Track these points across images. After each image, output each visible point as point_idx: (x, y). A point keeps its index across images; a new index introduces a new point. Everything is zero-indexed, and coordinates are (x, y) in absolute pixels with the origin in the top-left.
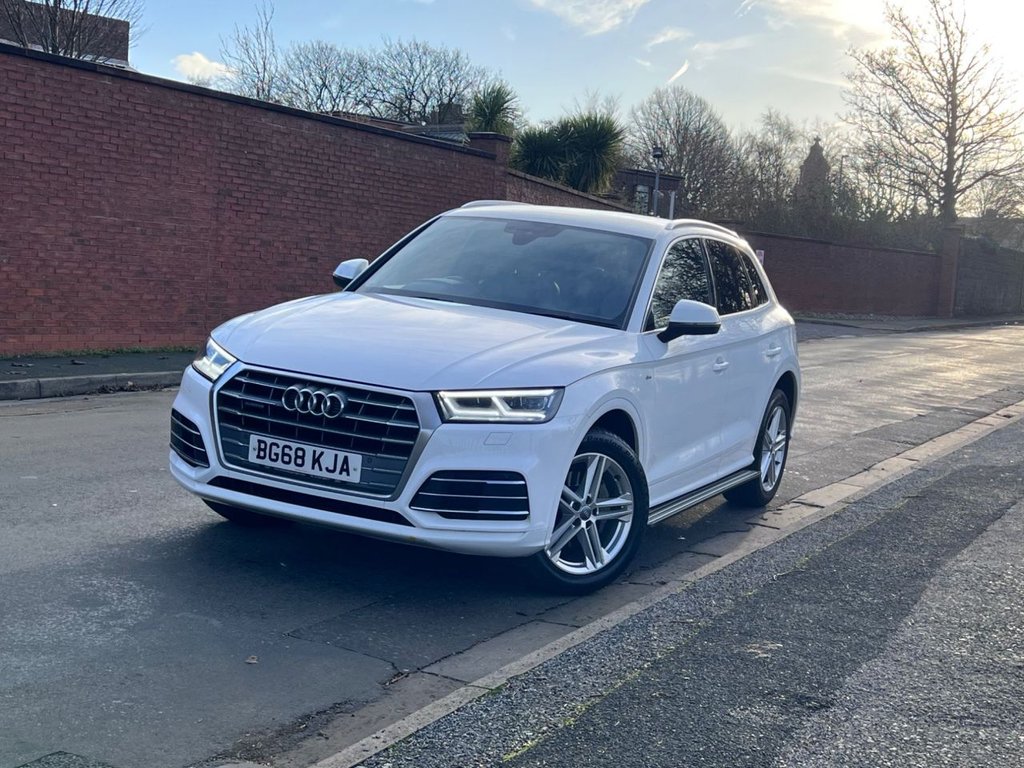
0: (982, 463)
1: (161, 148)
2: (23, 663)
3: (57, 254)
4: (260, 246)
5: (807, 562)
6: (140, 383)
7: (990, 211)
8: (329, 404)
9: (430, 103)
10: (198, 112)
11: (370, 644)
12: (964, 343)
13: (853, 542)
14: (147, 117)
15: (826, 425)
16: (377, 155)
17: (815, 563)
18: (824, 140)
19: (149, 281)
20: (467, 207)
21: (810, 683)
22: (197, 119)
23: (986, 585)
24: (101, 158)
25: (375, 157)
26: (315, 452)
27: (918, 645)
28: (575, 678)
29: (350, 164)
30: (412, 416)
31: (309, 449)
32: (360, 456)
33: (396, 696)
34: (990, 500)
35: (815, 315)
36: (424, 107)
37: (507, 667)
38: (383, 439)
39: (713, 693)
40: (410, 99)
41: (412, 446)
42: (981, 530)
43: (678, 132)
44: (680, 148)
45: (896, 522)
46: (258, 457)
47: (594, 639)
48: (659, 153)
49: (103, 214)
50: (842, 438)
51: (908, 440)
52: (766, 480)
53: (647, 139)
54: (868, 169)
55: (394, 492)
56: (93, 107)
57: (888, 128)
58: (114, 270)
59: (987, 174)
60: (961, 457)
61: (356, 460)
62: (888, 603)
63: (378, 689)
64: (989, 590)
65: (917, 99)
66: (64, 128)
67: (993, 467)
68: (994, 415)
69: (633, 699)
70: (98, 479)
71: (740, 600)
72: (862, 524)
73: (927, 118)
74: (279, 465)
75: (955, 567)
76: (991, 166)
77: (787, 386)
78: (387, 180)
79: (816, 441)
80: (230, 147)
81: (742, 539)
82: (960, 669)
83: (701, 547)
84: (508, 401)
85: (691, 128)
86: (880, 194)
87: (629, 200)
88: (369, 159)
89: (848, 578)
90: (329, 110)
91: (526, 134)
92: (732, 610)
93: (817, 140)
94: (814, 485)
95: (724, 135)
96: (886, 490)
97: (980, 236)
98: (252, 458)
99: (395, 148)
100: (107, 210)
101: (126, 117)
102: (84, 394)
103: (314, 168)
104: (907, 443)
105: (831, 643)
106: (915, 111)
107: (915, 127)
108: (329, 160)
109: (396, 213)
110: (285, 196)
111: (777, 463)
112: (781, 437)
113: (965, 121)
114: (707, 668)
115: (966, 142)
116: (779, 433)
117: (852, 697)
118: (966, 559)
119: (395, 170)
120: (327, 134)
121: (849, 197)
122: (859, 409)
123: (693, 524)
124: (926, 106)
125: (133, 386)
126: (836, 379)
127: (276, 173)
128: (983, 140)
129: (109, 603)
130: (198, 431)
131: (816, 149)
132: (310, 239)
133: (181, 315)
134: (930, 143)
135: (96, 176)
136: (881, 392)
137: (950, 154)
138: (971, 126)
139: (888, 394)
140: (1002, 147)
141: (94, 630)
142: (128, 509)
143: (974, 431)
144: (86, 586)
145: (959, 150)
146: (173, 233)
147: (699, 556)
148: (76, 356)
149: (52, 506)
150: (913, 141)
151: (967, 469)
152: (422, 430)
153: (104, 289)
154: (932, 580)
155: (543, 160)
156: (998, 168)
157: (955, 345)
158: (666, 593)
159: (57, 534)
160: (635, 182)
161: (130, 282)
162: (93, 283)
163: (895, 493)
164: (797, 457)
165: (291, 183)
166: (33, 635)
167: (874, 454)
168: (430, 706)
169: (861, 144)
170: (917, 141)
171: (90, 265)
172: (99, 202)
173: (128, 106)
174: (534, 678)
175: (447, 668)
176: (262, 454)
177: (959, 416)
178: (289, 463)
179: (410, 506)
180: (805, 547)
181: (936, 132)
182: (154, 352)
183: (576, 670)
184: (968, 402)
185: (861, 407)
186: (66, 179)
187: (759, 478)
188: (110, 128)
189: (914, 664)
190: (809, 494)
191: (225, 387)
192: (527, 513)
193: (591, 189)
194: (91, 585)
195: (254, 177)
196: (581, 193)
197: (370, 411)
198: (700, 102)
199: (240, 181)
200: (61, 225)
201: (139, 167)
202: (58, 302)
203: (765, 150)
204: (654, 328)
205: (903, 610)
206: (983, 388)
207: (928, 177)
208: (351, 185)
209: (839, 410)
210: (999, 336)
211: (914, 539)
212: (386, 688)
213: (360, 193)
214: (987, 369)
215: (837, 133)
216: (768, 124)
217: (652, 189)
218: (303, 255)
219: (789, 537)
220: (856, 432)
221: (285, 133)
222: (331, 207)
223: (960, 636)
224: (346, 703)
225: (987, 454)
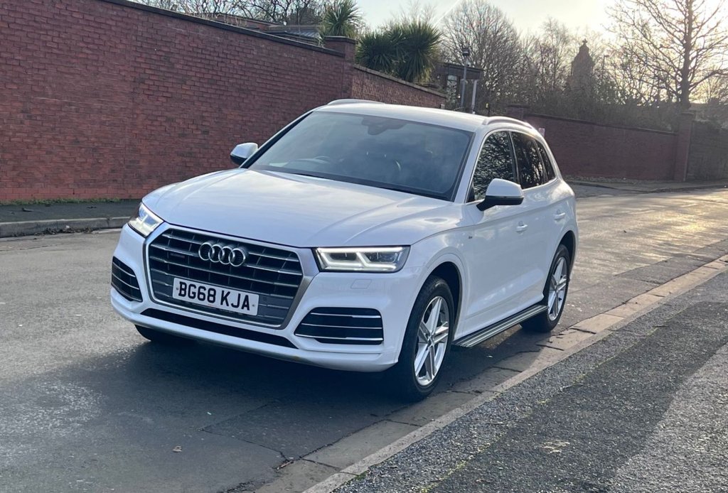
0: (711, 301)
1: (91, 46)
2: (8, 450)
3: (11, 127)
4: (165, 122)
5: (584, 377)
6: (75, 227)
7: (714, 99)
8: (234, 256)
9: (289, 8)
10: (120, 19)
11: (264, 438)
12: (694, 203)
13: (616, 362)
14: (81, 22)
15: (594, 268)
16: (255, 53)
17: (591, 378)
18: (591, 43)
19: (81, 148)
20: (334, 104)
21: (591, 473)
22: (120, 24)
23: (717, 397)
24: (45, 53)
25: (253, 54)
26: (223, 292)
27: (668, 444)
28: (419, 467)
29: (235, 60)
30: (297, 266)
31: (219, 290)
32: (258, 296)
33: (285, 478)
34: (718, 330)
35: (582, 178)
36: (286, 10)
37: (367, 459)
38: (276, 283)
39: (521, 481)
40: (275, 4)
41: (297, 289)
42: (711, 354)
43: (479, 34)
44: (481, 46)
45: (648, 346)
46: (180, 294)
47: (431, 437)
48: (466, 51)
49: (47, 96)
50: (606, 278)
51: (654, 280)
52: (551, 312)
53: (455, 39)
54: (624, 67)
55: (283, 323)
56: (40, 14)
57: (641, 36)
58: (55, 139)
59: (714, 73)
60: (695, 294)
61: (254, 298)
62: (646, 411)
63: (271, 473)
64: (719, 401)
65: (663, 14)
66: (18, 30)
67: (719, 303)
68: (718, 260)
69: (462, 484)
70: (52, 305)
71: (536, 406)
72: (623, 347)
73: (668, 28)
74: (196, 301)
75: (694, 383)
76: (718, 66)
77: (568, 242)
78: (262, 72)
79: (586, 280)
80: (144, 46)
81: (535, 358)
82: (701, 463)
83: (504, 364)
84: (368, 255)
85: (490, 31)
86: (632, 85)
87: (443, 88)
88: (249, 56)
89: (615, 390)
90: (212, 12)
91: (367, 36)
92: (532, 415)
93: (585, 42)
94: (586, 315)
95: (515, 37)
96: (640, 321)
97: (707, 120)
98: (176, 295)
99: (268, 48)
100: (50, 93)
101: (66, 22)
102: (33, 235)
103: (207, 62)
104: (654, 282)
105: (605, 442)
106: (661, 23)
107: (659, 35)
108: (218, 57)
109: (268, 98)
110: (185, 84)
111: (560, 299)
112: (563, 280)
113: (698, 32)
114: (515, 460)
115: (699, 48)
116: (561, 277)
117: (623, 484)
118: (701, 376)
119: (269, 65)
120: (218, 37)
121: (608, 87)
122: (617, 255)
123: (498, 346)
124: (669, 19)
125: (70, 229)
126: (601, 231)
127: (178, 66)
128: (711, 47)
129: (67, 404)
130: (134, 274)
131: (584, 49)
132: (203, 117)
133: (106, 174)
134: (672, 48)
135: (42, 67)
136: (634, 242)
137: (686, 57)
138: (704, 36)
139: (639, 243)
140: (725, 53)
141: (59, 424)
142: (76, 330)
143: (704, 273)
144: (50, 390)
145: (693, 54)
146: (100, 111)
147: (502, 371)
148: (26, 205)
149: (18, 326)
150: (658, 46)
151: (700, 305)
152: (304, 277)
153: (47, 154)
154: (677, 393)
155: (379, 57)
156: (723, 68)
157: (687, 204)
158: (482, 401)
159: (25, 349)
160: (447, 73)
161: (66, 148)
162: (39, 149)
163: (647, 322)
164: (573, 292)
165: (190, 73)
166: (13, 429)
167: (630, 292)
168: (313, 487)
169: (618, 47)
170: (662, 46)
171: (36, 135)
172: (44, 87)
173: (67, 13)
174: (389, 466)
175: (321, 457)
176: (183, 293)
177: (692, 261)
178: (203, 299)
179: (295, 333)
180: (582, 366)
181: (675, 39)
182: (85, 202)
183: (418, 460)
184: (699, 250)
185: (619, 254)
186: (18, 69)
187: (547, 311)
188: (53, 30)
189: (667, 458)
190: (583, 323)
191: (154, 242)
192: (381, 339)
193: (416, 80)
194: (53, 389)
195: (162, 69)
196: (408, 83)
197: (265, 262)
198: (497, 11)
199: (150, 72)
200: (14, 104)
201: (74, 61)
202: (12, 163)
203: (546, 50)
204: (474, 200)
205: (656, 416)
206: (710, 239)
207: (668, 74)
208: (235, 76)
209: (602, 255)
210: (721, 196)
211: (663, 360)
212: (278, 471)
213: (242, 82)
214: (712, 224)
215: (601, 39)
216: (548, 30)
217: (459, 78)
218: (197, 129)
219: (570, 357)
220: (616, 273)
221: (186, 36)
222: (219, 92)
223: (699, 437)
224: (249, 483)
225: (714, 293)
